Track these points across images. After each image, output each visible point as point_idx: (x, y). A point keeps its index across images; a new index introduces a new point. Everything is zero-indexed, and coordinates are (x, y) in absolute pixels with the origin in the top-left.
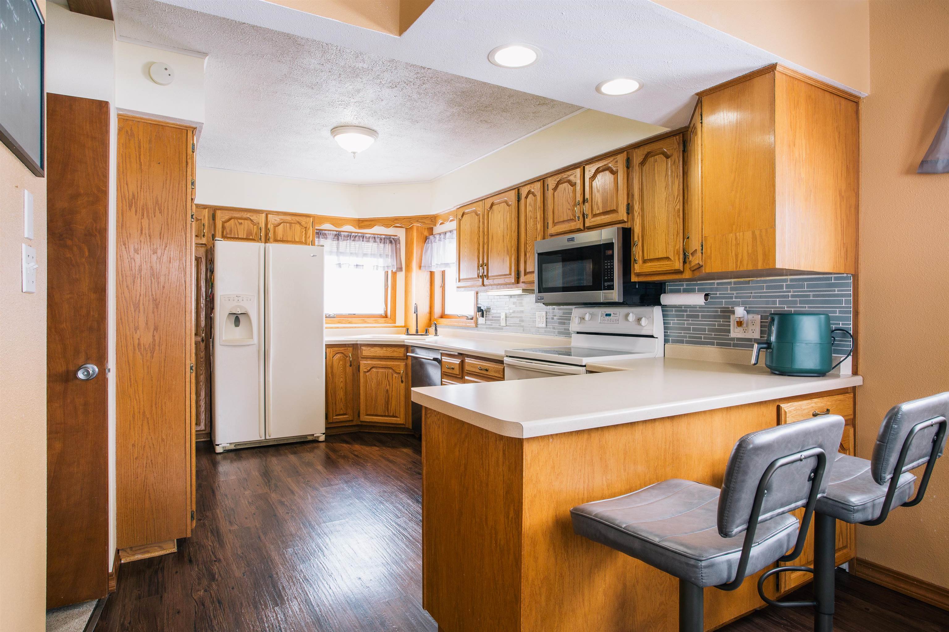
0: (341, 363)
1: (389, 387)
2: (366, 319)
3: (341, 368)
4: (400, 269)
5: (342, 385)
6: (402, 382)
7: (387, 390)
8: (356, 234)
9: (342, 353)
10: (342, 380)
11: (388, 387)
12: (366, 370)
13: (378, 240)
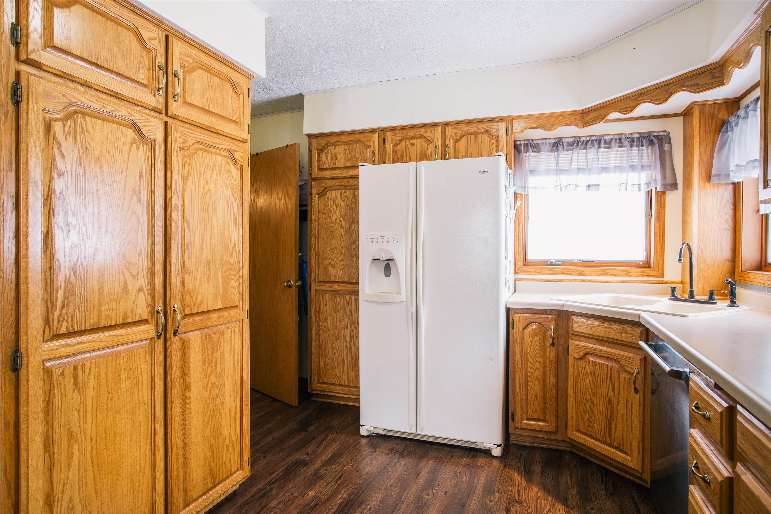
0: (537, 338)
1: (613, 394)
2: (608, 269)
3: (537, 347)
4: (674, 186)
5: (537, 373)
6: (636, 391)
7: (610, 399)
8: (588, 138)
9: (539, 323)
10: (537, 365)
11: (611, 394)
12: (577, 356)
13: (626, 143)
